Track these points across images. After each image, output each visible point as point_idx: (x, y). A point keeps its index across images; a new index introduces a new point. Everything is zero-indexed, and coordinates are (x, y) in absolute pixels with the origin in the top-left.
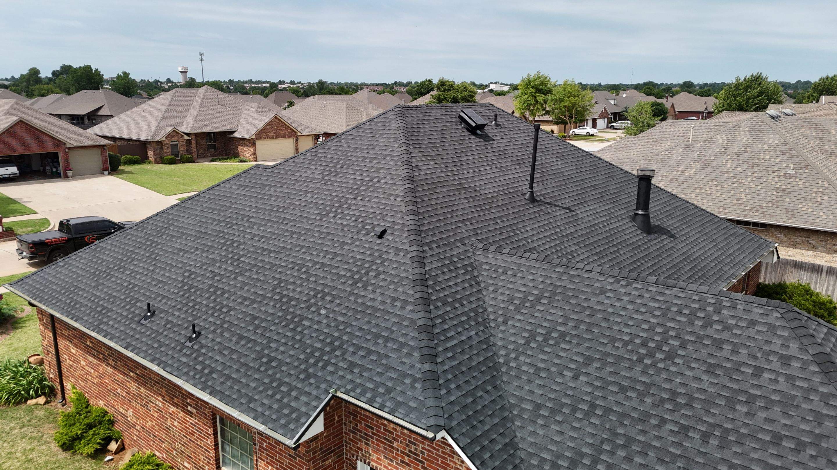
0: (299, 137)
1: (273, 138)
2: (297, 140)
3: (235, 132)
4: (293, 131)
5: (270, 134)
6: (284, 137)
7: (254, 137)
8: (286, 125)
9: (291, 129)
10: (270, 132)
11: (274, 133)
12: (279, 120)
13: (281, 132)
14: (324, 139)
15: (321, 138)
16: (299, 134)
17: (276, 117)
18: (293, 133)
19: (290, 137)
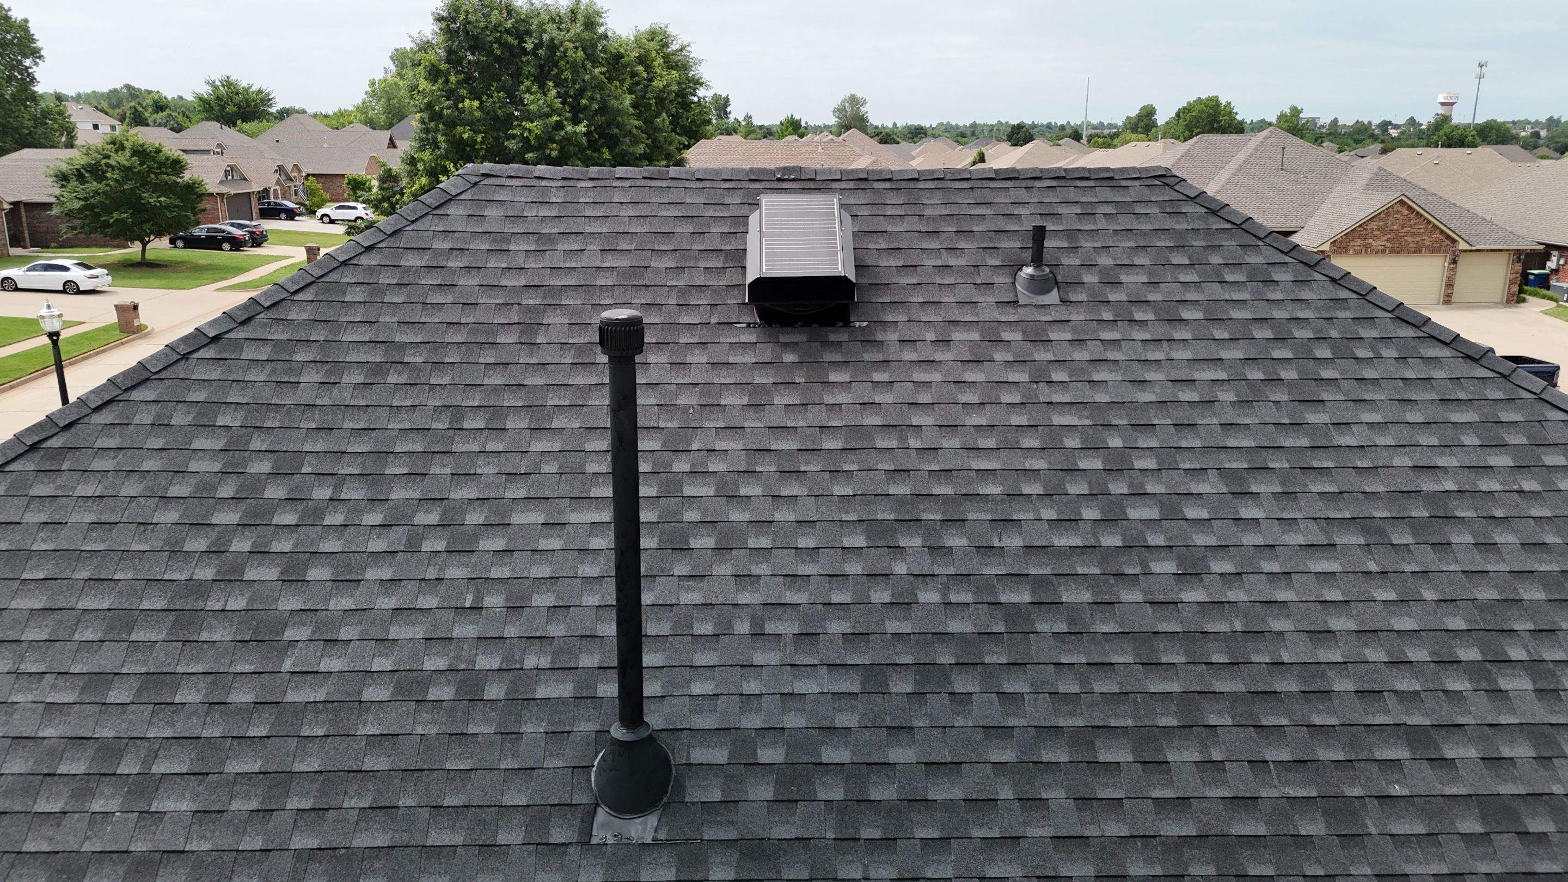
0: (1462, 256)
1: (1383, 252)
2: (1454, 262)
3: (1294, 232)
4: (1448, 237)
5: (1376, 244)
6: (1415, 252)
7: (1326, 247)
8: (1429, 222)
9: (1442, 232)
10: (1375, 238)
11: (1388, 240)
12: (1409, 208)
13: (1409, 239)
14: (1562, 262)
15: (1554, 259)
16: (1462, 246)
17: (1402, 203)
18: (1448, 242)
19: (1434, 251)
